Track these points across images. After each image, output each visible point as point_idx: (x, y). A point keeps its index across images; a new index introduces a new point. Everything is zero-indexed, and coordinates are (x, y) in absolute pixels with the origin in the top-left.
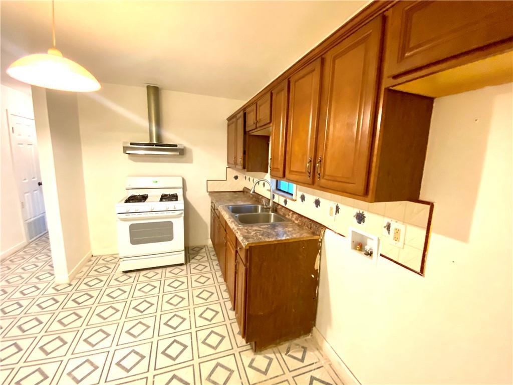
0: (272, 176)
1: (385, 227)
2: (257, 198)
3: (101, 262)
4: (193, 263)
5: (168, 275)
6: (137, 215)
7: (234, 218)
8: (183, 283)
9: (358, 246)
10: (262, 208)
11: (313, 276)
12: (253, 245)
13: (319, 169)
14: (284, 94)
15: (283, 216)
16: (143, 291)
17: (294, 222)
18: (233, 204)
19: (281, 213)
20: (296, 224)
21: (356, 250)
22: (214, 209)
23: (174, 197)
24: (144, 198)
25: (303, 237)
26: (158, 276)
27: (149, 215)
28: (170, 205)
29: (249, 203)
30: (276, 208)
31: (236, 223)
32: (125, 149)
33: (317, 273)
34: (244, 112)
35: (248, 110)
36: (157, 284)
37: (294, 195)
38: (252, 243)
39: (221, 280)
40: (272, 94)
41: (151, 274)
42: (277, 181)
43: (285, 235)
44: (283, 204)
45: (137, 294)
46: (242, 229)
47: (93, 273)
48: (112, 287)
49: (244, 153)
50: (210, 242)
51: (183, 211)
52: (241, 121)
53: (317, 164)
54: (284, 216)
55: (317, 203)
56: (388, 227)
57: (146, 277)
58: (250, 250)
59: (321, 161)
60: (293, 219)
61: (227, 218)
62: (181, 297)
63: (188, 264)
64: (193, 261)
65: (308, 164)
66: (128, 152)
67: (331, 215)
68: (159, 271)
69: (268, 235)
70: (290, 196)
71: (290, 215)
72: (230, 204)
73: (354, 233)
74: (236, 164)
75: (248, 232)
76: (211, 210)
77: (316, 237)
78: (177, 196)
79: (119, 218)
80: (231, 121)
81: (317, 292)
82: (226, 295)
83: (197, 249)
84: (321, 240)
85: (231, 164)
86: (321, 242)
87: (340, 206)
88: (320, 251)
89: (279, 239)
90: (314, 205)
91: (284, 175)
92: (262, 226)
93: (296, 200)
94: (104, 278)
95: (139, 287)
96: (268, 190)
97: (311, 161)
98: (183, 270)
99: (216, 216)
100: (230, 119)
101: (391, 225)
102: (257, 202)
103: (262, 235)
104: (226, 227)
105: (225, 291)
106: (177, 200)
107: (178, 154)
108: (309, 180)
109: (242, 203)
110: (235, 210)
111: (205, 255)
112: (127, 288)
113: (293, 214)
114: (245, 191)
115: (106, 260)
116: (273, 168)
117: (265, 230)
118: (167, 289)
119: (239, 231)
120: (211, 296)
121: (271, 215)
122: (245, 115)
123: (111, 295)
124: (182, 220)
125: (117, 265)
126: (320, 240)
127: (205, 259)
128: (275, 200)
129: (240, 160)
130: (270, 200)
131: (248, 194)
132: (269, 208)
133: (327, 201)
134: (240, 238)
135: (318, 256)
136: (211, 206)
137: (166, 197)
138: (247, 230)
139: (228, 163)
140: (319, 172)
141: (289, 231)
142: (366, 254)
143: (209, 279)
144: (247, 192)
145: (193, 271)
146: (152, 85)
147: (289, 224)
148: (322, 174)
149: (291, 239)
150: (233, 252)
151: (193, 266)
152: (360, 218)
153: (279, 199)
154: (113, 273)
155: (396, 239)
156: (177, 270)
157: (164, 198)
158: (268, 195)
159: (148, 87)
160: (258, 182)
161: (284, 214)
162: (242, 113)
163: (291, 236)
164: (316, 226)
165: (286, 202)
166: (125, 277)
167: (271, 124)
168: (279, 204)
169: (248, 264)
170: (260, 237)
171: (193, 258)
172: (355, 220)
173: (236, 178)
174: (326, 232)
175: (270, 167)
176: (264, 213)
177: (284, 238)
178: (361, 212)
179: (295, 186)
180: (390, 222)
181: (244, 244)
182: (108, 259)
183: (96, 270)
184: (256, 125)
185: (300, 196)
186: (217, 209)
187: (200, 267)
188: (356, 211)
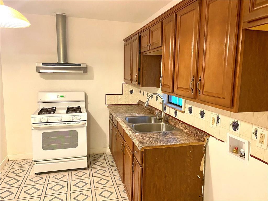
0: (163, 91)
1: (253, 133)
2: (151, 110)
3: (16, 165)
4: (95, 168)
5: (74, 177)
6: (48, 125)
7: (130, 127)
8: (87, 184)
9: (235, 150)
10: (156, 120)
11: (199, 176)
12: (148, 148)
13: (199, 87)
14: (172, 25)
15: (173, 126)
16: (53, 190)
17: (183, 131)
18: (129, 115)
19: (172, 123)
20: (185, 132)
21: (234, 153)
22: (112, 121)
23: (78, 110)
24: (53, 110)
25: (189, 143)
26: (66, 178)
27: (58, 125)
28: (76, 116)
29: (144, 115)
30: (167, 119)
31: (133, 131)
32: (38, 69)
33: (202, 174)
34: (139, 35)
35: (142, 34)
36: (65, 184)
37: (183, 107)
38: (147, 147)
39: (120, 182)
40: (162, 23)
41: (59, 175)
42: (168, 96)
43: (174, 141)
44: (174, 116)
45: (49, 191)
46: (138, 135)
47: (11, 174)
48: (27, 185)
49: (139, 70)
50: (108, 151)
51: (86, 122)
52: (136, 43)
53: (198, 83)
54: (175, 126)
55: (202, 114)
56: (256, 133)
57: (55, 178)
58: (145, 152)
59: (200, 81)
60: (182, 128)
61: (125, 127)
62: (85, 195)
63: (90, 169)
64: (94, 166)
65: (191, 82)
66: (41, 71)
67: (213, 124)
68: (66, 174)
69: (160, 141)
70: (179, 108)
71: (179, 126)
72: (127, 116)
73: (231, 138)
74: (131, 80)
75: (143, 139)
76: (110, 121)
77: (201, 143)
78: (80, 109)
79: (34, 127)
80: (127, 42)
81: (202, 191)
82: (124, 195)
83: (97, 156)
84: (206, 145)
85: (127, 80)
86: (205, 147)
87: (220, 116)
88: (204, 155)
89: (169, 144)
90: (200, 116)
91: (173, 91)
92: (154, 134)
93: (185, 112)
94: (21, 179)
95: (50, 186)
96: (160, 103)
97: (193, 80)
98: (86, 173)
99: (114, 126)
100: (126, 40)
101: (258, 131)
102: (150, 114)
103: (155, 141)
104: (124, 135)
105: (123, 191)
106: (80, 112)
107: (82, 72)
108: (193, 95)
109: (137, 115)
110: (131, 121)
111: (104, 161)
112: (40, 187)
113: (182, 124)
114: (140, 104)
115: (20, 164)
116: (164, 85)
117: (157, 137)
118: (74, 188)
119: (135, 138)
120: (111, 195)
121: (163, 125)
122: (140, 37)
123: (27, 192)
124: (85, 129)
125: (30, 168)
126: (204, 146)
127: (105, 164)
128: (166, 112)
129: (135, 77)
130: (162, 112)
131: (142, 107)
132: (161, 119)
133: (210, 112)
134: (137, 143)
135: (203, 159)
136: (110, 117)
137: (71, 110)
138: (142, 137)
139: (124, 79)
140: (199, 89)
141: (178, 138)
142: (241, 156)
143: (109, 181)
144: (141, 105)
145: (95, 175)
146: (60, 14)
147: (179, 132)
148: (201, 91)
149: (179, 144)
150: (131, 156)
151: (94, 171)
152: (235, 126)
153: (171, 111)
154: (28, 174)
155: (262, 142)
156: (80, 173)
157: (70, 110)
158: (160, 107)
159: (57, 16)
160: (152, 96)
161: (174, 124)
162: (137, 36)
163: (179, 142)
164: (201, 134)
165: (176, 113)
166: (38, 178)
167: (162, 48)
168: (170, 116)
169: (143, 165)
170: (154, 142)
171: (94, 164)
172: (231, 128)
173: (132, 92)
174: (210, 139)
175: (162, 84)
176: (157, 123)
177: (173, 144)
178: (236, 121)
179: (183, 100)
180: (258, 129)
181: (140, 147)
182: (22, 163)
183: (13, 172)
184: (150, 47)
185: (188, 108)
186: (116, 120)
187: (101, 172)
188: (232, 120)
